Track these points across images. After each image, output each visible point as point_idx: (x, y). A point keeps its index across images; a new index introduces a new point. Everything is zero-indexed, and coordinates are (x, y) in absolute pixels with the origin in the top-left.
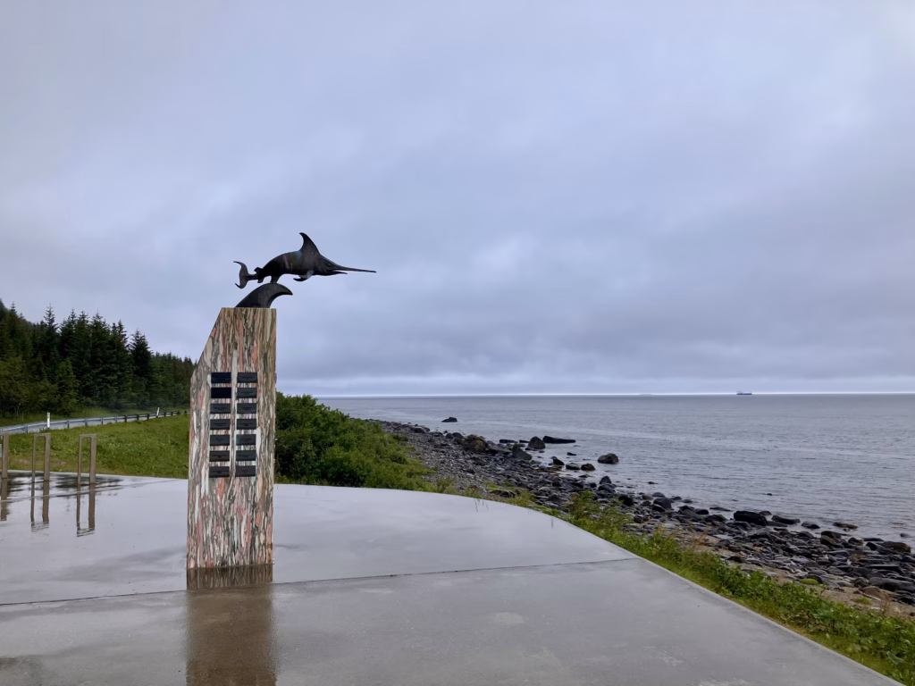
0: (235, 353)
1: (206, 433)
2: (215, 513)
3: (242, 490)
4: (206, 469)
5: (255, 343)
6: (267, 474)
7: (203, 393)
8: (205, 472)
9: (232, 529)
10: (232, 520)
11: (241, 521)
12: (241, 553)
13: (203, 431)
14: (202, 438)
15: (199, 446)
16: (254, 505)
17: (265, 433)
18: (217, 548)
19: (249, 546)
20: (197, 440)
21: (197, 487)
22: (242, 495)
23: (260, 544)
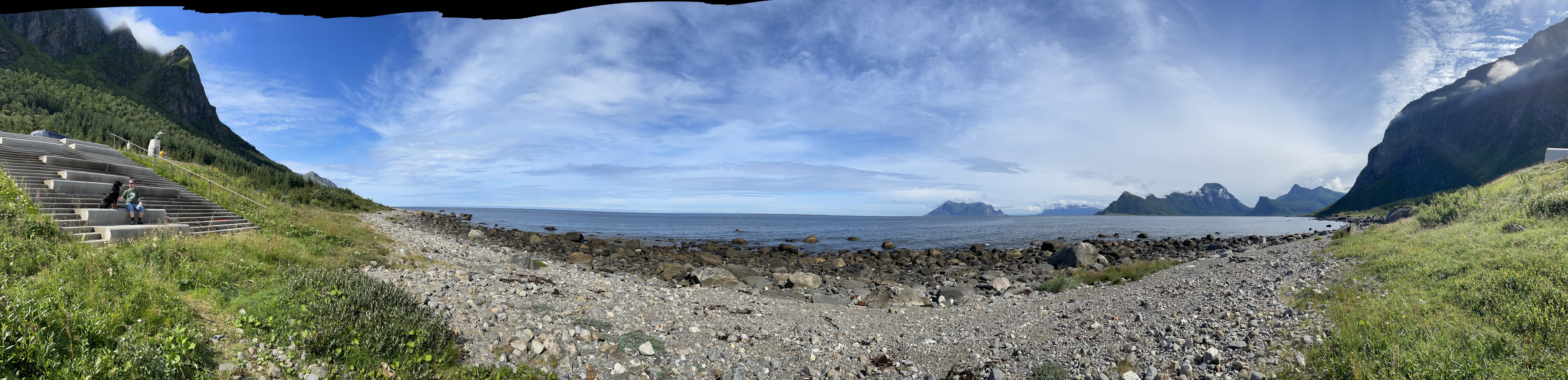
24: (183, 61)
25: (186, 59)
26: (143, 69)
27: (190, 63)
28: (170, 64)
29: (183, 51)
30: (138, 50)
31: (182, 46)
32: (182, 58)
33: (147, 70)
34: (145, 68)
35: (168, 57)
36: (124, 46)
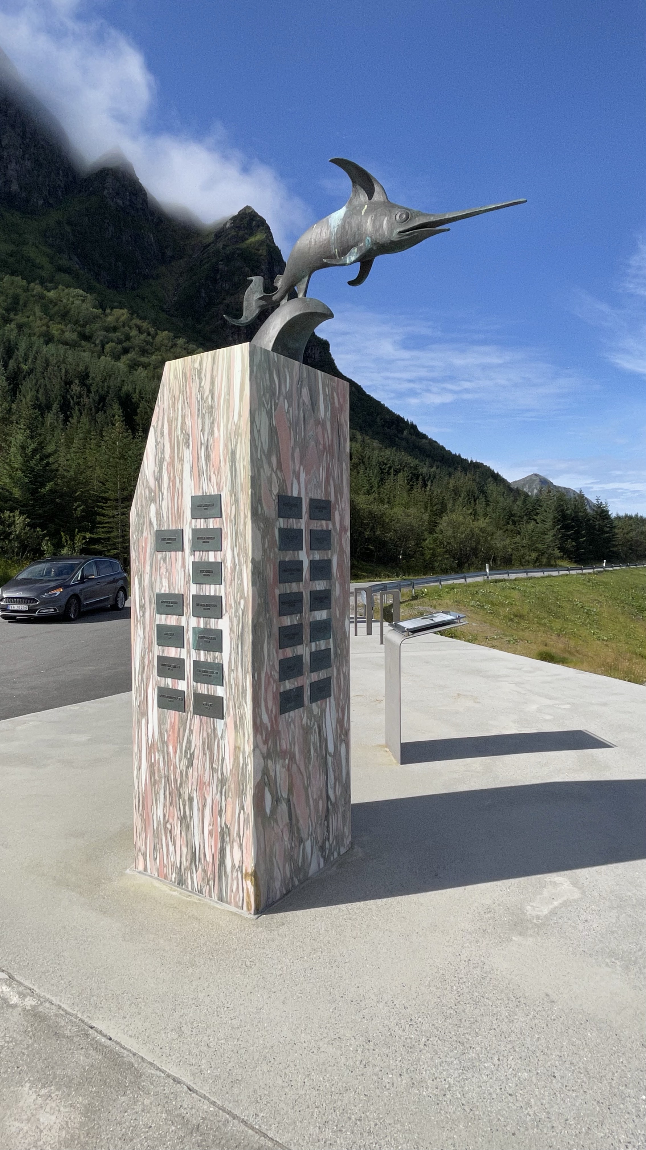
0: (187, 455)
1: (152, 619)
2: (167, 778)
3: (204, 743)
4: (154, 689)
5: (216, 429)
6: (241, 718)
7: (146, 539)
8: (153, 696)
9: (191, 817)
10: (191, 799)
11: (204, 806)
12: (205, 871)
13: (147, 614)
14: (147, 629)
15: (144, 643)
16: (223, 782)
17: (238, 630)
18: (171, 848)
19: (217, 863)
20: (140, 632)
21: (144, 721)
22: (204, 754)
23: (233, 866)
24: (252, 239)
25: (259, 236)
26: (164, 254)
27: (268, 246)
28: (225, 247)
29: (252, 220)
30: (152, 213)
31: (248, 207)
32: (251, 234)
33: (173, 257)
34: (169, 253)
35: (220, 233)
36: (120, 202)
